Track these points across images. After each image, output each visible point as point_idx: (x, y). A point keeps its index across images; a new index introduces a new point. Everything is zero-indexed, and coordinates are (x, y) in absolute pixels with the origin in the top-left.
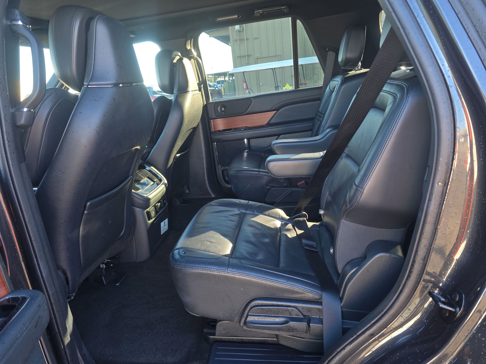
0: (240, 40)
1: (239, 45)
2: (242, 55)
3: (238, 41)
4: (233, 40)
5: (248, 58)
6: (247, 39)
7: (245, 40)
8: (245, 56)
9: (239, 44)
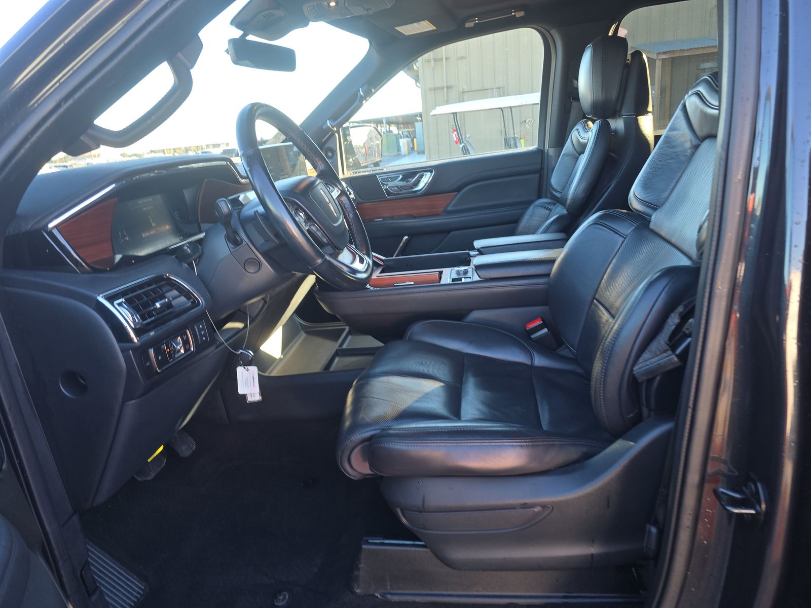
0: (435, 60)
1: (433, 68)
2: (437, 85)
3: (432, 61)
4: (423, 61)
5: (447, 92)
6: (447, 59)
7: (444, 59)
8: (443, 88)
9: (433, 66)
